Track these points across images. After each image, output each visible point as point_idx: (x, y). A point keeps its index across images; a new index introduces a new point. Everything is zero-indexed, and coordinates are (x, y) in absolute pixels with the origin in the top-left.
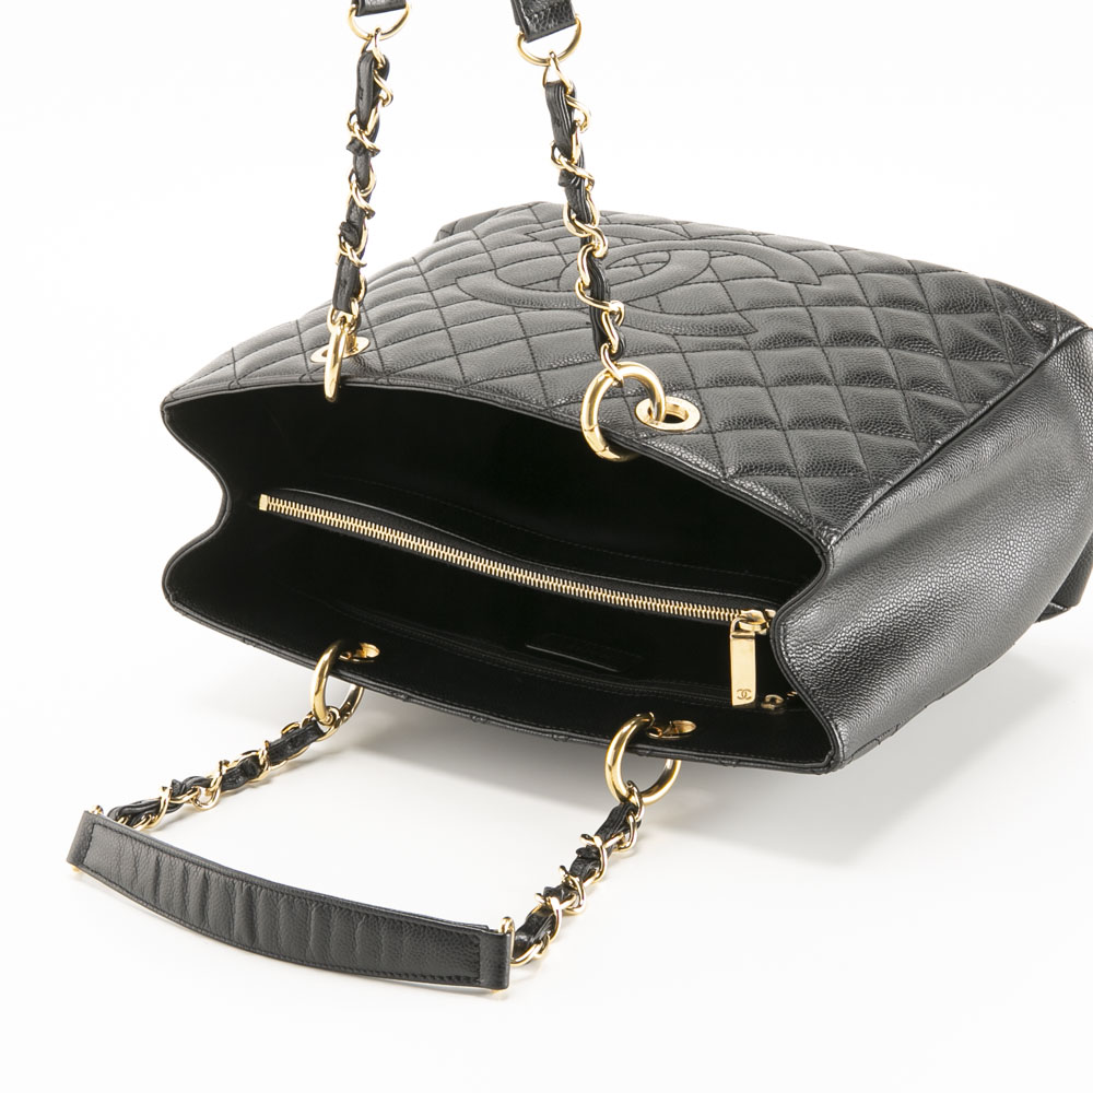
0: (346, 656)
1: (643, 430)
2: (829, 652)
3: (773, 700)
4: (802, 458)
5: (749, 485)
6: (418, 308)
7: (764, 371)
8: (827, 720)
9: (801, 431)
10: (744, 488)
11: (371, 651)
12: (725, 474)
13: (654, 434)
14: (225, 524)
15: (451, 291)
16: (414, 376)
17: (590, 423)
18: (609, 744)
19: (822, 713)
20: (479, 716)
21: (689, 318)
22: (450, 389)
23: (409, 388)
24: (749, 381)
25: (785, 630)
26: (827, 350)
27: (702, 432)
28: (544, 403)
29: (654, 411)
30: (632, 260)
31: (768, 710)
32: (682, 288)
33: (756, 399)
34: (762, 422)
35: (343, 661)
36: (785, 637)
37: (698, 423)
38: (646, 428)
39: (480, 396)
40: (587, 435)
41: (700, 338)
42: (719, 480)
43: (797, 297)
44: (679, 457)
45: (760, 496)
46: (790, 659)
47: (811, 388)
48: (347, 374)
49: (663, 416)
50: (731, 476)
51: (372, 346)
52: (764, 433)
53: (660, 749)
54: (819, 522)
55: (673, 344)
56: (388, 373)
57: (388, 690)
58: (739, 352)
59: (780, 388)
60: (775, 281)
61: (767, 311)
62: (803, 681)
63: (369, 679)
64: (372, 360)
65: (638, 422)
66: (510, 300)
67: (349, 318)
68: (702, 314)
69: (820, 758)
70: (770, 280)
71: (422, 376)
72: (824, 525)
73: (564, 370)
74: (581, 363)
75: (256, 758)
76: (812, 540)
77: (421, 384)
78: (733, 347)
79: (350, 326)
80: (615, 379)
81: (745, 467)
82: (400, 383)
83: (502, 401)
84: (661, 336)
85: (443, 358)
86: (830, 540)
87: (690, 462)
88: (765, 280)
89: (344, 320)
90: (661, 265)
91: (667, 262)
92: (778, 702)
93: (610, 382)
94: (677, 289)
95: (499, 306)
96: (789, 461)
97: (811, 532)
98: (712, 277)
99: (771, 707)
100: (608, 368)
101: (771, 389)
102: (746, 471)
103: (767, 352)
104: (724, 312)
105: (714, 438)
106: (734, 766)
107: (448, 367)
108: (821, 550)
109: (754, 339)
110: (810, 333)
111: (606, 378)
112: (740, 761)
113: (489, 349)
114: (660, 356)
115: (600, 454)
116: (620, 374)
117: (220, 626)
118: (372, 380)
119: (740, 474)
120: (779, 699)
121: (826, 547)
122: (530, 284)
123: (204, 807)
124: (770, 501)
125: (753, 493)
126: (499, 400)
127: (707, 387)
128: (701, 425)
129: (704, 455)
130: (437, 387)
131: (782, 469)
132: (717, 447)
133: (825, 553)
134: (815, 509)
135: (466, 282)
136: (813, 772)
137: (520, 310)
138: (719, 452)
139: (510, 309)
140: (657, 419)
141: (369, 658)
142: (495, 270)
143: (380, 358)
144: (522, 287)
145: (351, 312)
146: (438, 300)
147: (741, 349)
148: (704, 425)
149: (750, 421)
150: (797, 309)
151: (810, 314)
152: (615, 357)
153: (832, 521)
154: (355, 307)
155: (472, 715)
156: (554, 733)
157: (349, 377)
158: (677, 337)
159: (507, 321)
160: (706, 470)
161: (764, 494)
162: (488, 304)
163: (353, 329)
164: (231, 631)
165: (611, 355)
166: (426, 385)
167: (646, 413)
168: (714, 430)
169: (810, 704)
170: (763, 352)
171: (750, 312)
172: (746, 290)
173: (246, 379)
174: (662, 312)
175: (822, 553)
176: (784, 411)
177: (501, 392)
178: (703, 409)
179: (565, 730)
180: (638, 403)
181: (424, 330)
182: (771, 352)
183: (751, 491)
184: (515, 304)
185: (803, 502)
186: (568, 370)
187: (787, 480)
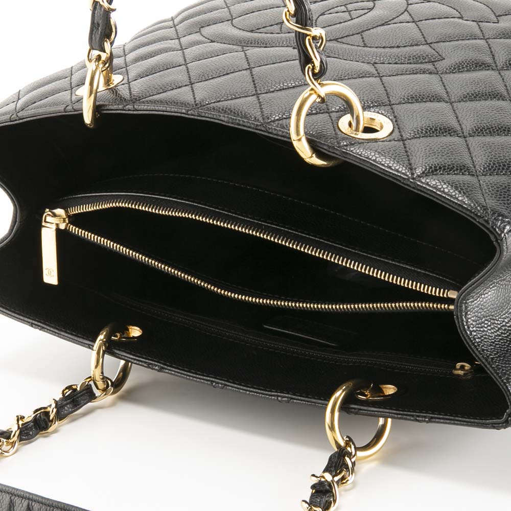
0: (116, 336)
1: (344, 139)
2: (505, 326)
3: (462, 368)
4: (480, 160)
5: (434, 183)
6: (166, 50)
7: (449, 90)
8: (505, 384)
9: (479, 138)
10: (430, 186)
11: (135, 332)
12: (413, 174)
13: (354, 142)
14: (16, 232)
15: (196, 37)
16: (155, 102)
17: (298, 133)
18: (327, 405)
19: (500, 377)
20: (218, 383)
21: (387, 50)
22: (184, 111)
23: (151, 112)
24: (437, 98)
25: (466, 308)
26: (503, 73)
27: (394, 140)
28: (261, 119)
29: (354, 124)
30: (343, 8)
31: (459, 375)
32: (382, 27)
33: (441, 112)
34: (447, 131)
35: (114, 341)
36: (466, 314)
37: (391, 133)
38: (347, 137)
39: (207, 115)
40: (296, 144)
41: (396, 65)
42: (408, 179)
43: (479, 32)
44: (374, 160)
45: (443, 192)
46: (471, 332)
47: (489, 103)
48: (101, 103)
49: (361, 128)
50: (419, 176)
51: (125, 81)
52: (447, 140)
53: (365, 408)
54: (494, 213)
55: (372, 70)
56: (135, 100)
57: (146, 363)
58: (428, 76)
59: (462, 103)
60: (460, 21)
61: (452, 43)
62: (483, 350)
63: (131, 354)
64: (124, 91)
65: (339, 133)
66: (240, 42)
67: (104, 56)
68: (398, 47)
69: (499, 415)
70: (456, 20)
71: (161, 102)
72: (499, 216)
73: (279, 93)
74: (294, 87)
75: (47, 414)
76: (488, 229)
77: (161, 108)
78: (424, 72)
79: (105, 63)
80: (319, 96)
81: (431, 168)
82: (143, 108)
83: (226, 119)
84: (362, 64)
85: (180, 87)
86: (504, 229)
87: (383, 165)
88: (452, 19)
89: (99, 58)
90: (366, 11)
91: (371, 9)
92: (466, 368)
93: (314, 97)
94: (379, 28)
95: (231, 46)
96: (468, 162)
97: (487, 222)
98: (408, 18)
99: (461, 373)
100: (312, 86)
101: (455, 104)
102: (432, 171)
103: (452, 75)
104: (417, 45)
105: (404, 144)
106: (427, 422)
107: (184, 94)
108: (496, 237)
109: (441, 65)
110: (488, 60)
111: (311, 94)
112: (432, 418)
113: (218, 79)
114: (361, 79)
115: (308, 160)
116: (323, 91)
117: (13, 314)
118: (121, 107)
119: (425, 174)
120: (467, 366)
121: (500, 235)
122: (258, 29)
123: (6, 454)
124: (451, 196)
125: (437, 190)
126: (223, 118)
127: (400, 103)
128: (394, 134)
129: (396, 157)
130: (173, 110)
131: (462, 169)
132: (406, 152)
133: (499, 239)
134: (491, 203)
135: (207, 31)
136: (494, 428)
137: (248, 48)
138: (408, 156)
139: (240, 48)
140: (357, 129)
141: (134, 337)
142: (232, 20)
143: (130, 89)
144: (252, 31)
145: (104, 51)
146: (183, 44)
147: (430, 73)
148: (396, 135)
149: (436, 130)
150: (478, 41)
151: (489, 45)
152: (317, 76)
153: (505, 213)
154: (107, 46)
155: (212, 382)
156: (278, 396)
157: (103, 105)
158: (376, 65)
159: (236, 57)
160: (397, 171)
161: (446, 190)
162: (222, 45)
163: (107, 65)
164: (22, 318)
165: (314, 74)
166: (164, 108)
167: (347, 126)
168: (405, 138)
169: (490, 370)
170: (448, 75)
171: (439, 44)
172: (435, 28)
173: (24, 112)
174: (365, 46)
175: (497, 241)
176: (465, 122)
177: (225, 112)
178: (396, 121)
179: (288, 393)
180: (340, 117)
181: (167, 67)
182: (456, 75)
183: (435, 188)
184: (245, 44)
185: (480, 196)
186: (283, 92)
187: (467, 178)
